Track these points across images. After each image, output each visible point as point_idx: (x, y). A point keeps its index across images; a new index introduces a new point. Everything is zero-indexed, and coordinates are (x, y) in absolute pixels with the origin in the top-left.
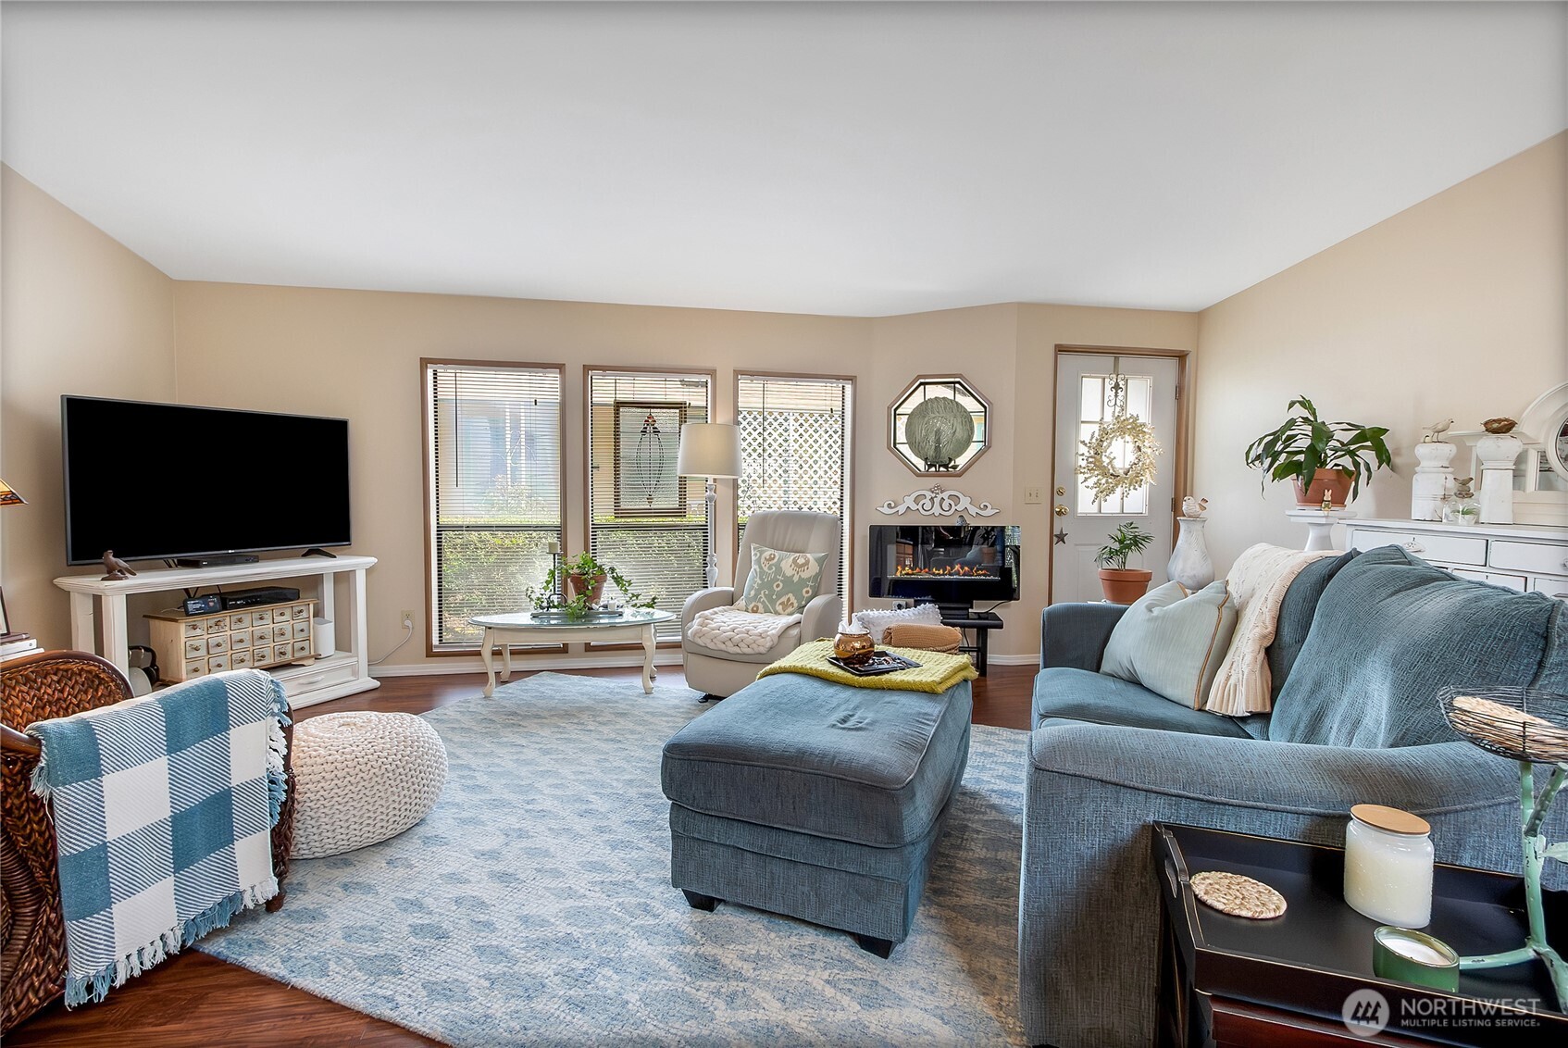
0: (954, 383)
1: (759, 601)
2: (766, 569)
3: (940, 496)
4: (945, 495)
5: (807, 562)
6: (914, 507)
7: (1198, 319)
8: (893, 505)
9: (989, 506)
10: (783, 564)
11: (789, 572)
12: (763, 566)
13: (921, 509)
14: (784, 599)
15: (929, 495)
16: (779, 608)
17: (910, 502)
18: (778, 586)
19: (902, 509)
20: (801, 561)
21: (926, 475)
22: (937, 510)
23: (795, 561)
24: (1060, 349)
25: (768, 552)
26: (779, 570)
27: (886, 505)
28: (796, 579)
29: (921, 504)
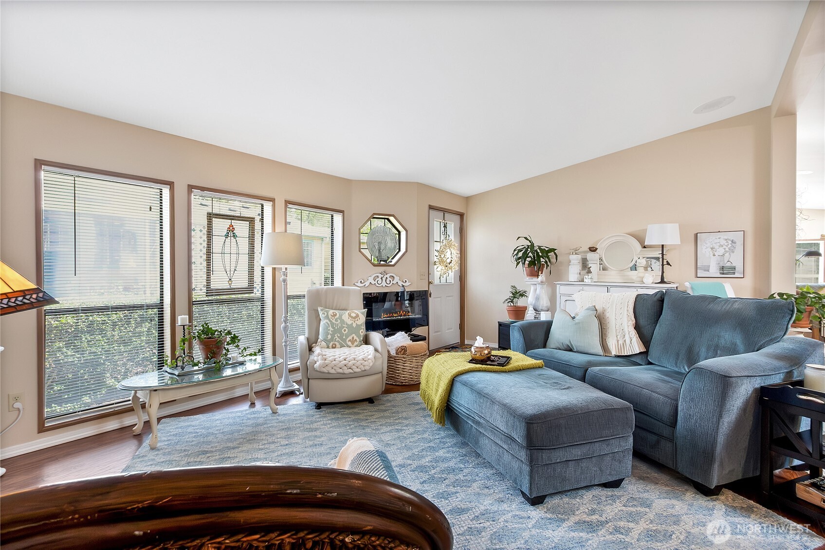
0: (385, 219)
1: (335, 341)
2: (334, 321)
3: (385, 277)
4: (388, 276)
5: (357, 316)
6: (373, 282)
7: (467, 200)
8: (363, 282)
9: (407, 281)
10: (343, 317)
11: (349, 322)
12: (331, 320)
13: (376, 283)
14: (350, 338)
15: (380, 276)
16: (349, 343)
17: (371, 280)
18: (345, 330)
19: (367, 284)
20: (353, 315)
21: (379, 265)
22: (384, 284)
23: (350, 315)
24: (431, 208)
25: (331, 312)
26: (343, 322)
27: (359, 281)
28: (354, 325)
29: (376, 281)
